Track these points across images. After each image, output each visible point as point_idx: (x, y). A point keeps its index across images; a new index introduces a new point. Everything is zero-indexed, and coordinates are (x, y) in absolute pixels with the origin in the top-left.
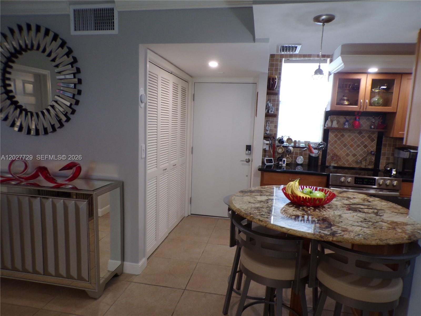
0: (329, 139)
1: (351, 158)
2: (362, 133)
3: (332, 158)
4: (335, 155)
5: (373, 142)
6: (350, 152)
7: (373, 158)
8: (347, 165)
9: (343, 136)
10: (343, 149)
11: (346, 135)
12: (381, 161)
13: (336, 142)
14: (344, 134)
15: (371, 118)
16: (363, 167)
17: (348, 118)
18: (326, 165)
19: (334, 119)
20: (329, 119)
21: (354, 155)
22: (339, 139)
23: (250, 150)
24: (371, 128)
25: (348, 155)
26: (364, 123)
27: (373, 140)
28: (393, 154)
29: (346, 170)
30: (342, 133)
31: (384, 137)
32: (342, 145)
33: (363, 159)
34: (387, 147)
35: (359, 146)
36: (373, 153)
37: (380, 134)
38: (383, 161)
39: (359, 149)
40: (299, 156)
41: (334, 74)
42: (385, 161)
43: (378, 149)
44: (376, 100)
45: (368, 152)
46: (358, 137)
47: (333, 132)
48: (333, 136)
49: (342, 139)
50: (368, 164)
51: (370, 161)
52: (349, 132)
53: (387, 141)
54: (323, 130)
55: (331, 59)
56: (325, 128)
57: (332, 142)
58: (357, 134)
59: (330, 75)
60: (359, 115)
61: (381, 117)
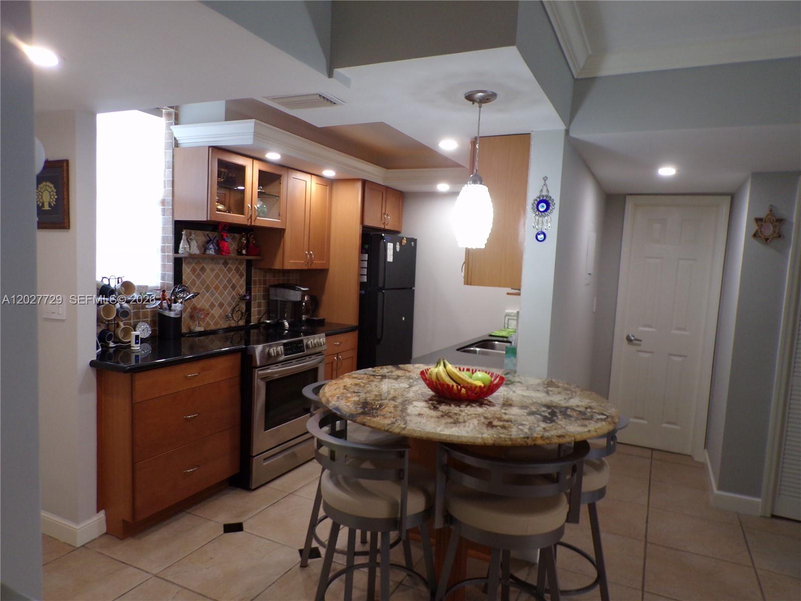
0: (183, 277)
1: (217, 312)
2: (227, 264)
3: (192, 317)
4: (194, 308)
5: (241, 278)
6: (215, 299)
7: (243, 306)
8: (213, 327)
9: (203, 270)
10: (205, 295)
11: (208, 268)
12: (252, 310)
13: (193, 283)
14: (204, 265)
16: (233, 324)
17: (212, 235)
18: (183, 332)
20: (183, 236)
21: (221, 305)
22: (198, 276)
24: (240, 253)
25: (212, 306)
26: (231, 244)
27: (241, 276)
28: (267, 296)
29: (211, 336)
30: (202, 266)
31: (253, 268)
32: (203, 289)
33: (233, 310)
34: (258, 286)
35: (225, 287)
36: (248, 297)
37: (249, 264)
38: (254, 310)
39: (226, 293)
40: (139, 322)
41: (209, 147)
42: (257, 309)
43: (249, 290)
44: (258, 206)
45: (237, 297)
46: (224, 270)
47: (189, 263)
48: (189, 270)
49: (203, 276)
50: (239, 318)
51: (241, 312)
52: (213, 261)
53: (256, 276)
54: (172, 259)
55: (176, 111)
56: (177, 256)
57: (189, 283)
58: (223, 266)
59: (177, 144)
60: (226, 230)
61: (252, 234)
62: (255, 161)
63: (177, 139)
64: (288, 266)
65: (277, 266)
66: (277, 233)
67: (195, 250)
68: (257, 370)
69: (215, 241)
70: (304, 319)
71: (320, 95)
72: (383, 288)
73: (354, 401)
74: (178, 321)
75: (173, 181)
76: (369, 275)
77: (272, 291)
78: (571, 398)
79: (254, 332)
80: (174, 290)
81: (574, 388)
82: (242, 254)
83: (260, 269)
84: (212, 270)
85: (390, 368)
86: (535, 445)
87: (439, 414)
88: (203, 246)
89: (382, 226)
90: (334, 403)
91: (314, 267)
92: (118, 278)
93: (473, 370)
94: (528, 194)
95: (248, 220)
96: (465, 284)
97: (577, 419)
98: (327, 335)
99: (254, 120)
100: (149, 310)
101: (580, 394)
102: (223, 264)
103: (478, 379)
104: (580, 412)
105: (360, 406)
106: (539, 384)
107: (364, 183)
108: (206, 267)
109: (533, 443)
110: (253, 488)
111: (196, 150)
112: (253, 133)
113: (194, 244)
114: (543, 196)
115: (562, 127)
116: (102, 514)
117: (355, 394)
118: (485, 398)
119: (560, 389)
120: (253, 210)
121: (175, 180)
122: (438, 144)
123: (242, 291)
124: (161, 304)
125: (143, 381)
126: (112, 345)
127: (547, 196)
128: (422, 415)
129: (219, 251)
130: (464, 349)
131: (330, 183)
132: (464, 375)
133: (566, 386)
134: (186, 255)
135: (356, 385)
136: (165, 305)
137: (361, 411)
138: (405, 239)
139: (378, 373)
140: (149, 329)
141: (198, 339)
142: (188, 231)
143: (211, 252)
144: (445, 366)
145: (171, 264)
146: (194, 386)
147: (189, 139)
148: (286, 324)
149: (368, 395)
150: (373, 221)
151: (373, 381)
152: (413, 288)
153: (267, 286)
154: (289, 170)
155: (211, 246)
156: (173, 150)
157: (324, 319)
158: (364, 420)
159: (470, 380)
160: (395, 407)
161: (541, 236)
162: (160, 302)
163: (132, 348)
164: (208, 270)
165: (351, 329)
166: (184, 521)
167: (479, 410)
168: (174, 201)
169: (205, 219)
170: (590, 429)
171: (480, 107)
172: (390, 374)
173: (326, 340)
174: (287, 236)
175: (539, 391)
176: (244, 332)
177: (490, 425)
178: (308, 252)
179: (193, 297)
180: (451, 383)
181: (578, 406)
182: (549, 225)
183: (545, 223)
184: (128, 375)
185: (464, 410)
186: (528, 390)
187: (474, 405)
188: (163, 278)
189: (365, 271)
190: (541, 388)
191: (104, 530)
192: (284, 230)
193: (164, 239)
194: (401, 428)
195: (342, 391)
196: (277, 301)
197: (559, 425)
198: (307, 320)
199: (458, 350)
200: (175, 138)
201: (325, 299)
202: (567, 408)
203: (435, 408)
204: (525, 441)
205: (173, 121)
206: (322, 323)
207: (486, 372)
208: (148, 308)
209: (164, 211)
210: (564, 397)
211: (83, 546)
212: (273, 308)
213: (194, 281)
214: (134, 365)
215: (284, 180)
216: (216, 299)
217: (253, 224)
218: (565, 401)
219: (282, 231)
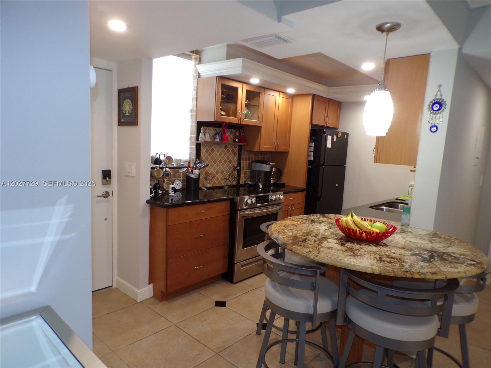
0: (201, 154)
1: (220, 176)
2: (227, 147)
3: (206, 178)
4: (207, 173)
5: (235, 156)
7: (236, 173)
8: (217, 185)
9: (213, 150)
10: (213, 165)
13: (207, 158)
14: (213, 148)
15: (233, 131)
16: (230, 184)
17: (218, 130)
18: (200, 187)
19: (206, 131)
20: (202, 131)
21: (222, 172)
22: (210, 154)
23: (110, 178)
24: (235, 141)
25: (217, 172)
26: (230, 135)
27: (235, 155)
28: (250, 168)
29: (216, 190)
31: (242, 150)
32: (212, 162)
33: (229, 175)
34: (245, 161)
35: (225, 161)
36: (238, 168)
37: (240, 148)
38: (242, 176)
39: (225, 165)
40: (176, 179)
41: (217, 77)
42: (244, 175)
43: (239, 164)
44: (246, 112)
45: (232, 168)
46: (225, 151)
47: (205, 146)
48: (204, 151)
49: (213, 154)
50: (233, 181)
51: (234, 177)
52: (218, 146)
53: (244, 155)
54: (195, 144)
55: (200, 56)
56: (198, 142)
57: (204, 158)
58: (224, 149)
59: (199, 76)
60: (226, 127)
61: (242, 130)
62: (244, 84)
63: (200, 73)
64: (262, 150)
65: (256, 149)
66: (257, 129)
67: (208, 139)
68: (239, 211)
69: (220, 134)
70: (272, 182)
71: (276, 36)
72: (323, 165)
73: (289, 235)
74: (197, 180)
75: (197, 98)
76: (314, 156)
77: (253, 165)
78: (449, 247)
79: (242, 189)
80: (195, 162)
81: (454, 240)
82: (236, 142)
83: (247, 151)
84: (218, 151)
85: (319, 216)
86: (412, 277)
87: (344, 248)
88: (213, 137)
89: (325, 125)
90: (275, 235)
91: (279, 150)
92: (165, 154)
93: (374, 221)
94: (425, 98)
95: (239, 121)
96: (374, 162)
97: (451, 262)
98: (284, 193)
99: (242, 58)
100: (181, 173)
101: (458, 245)
102: (224, 147)
103: (377, 228)
104: (455, 257)
105: (291, 239)
106: (426, 234)
107: (314, 97)
108: (214, 149)
109: (411, 276)
110: (235, 282)
111: (209, 79)
112: (241, 67)
113: (207, 135)
114: (437, 99)
115: (455, 46)
116: (151, 285)
117: (291, 231)
118: (381, 241)
119: (441, 240)
120: (242, 114)
121: (198, 97)
122: (361, 66)
123: (236, 164)
124: (187, 170)
125: (173, 213)
126: (160, 192)
127: (440, 99)
128: (331, 248)
129: (223, 139)
130: (375, 207)
131: (292, 97)
132: (367, 225)
133: (447, 237)
134: (203, 141)
135: (293, 225)
136: (190, 170)
137: (290, 242)
138: (340, 133)
139: (310, 218)
140: (181, 184)
141: (209, 191)
142: (205, 127)
143: (217, 140)
144: (352, 216)
145: (194, 147)
146: (202, 218)
147: (207, 72)
148: (261, 185)
149: (299, 232)
150: (318, 121)
151: (305, 223)
152: (345, 166)
153: (251, 161)
154: (265, 90)
155: (218, 137)
156: (197, 80)
157: (285, 183)
158: (293, 248)
159: (370, 228)
160: (315, 241)
161: (434, 128)
162: (187, 168)
163: (170, 194)
164: (216, 151)
165: (302, 190)
166: (194, 296)
167: (375, 249)
168: (197, 110)
169: (213, 120)
170: (460, 271)
171: (387, 35)
172: (318, 219)
173: (284, 196)
174: (263, 130)
175: (424, 239)
176: (236, 188)
177: (381, 260)
178: (276, 141)
179: (205, 166)
180: (355, 228)
181: (454, 253)
182: (441, 120)
183: (438, 119)
184: (165, 209)
185: (363, 248)
186: (416, 238)
187: (371, 245)
188: (190, 155)
189: (312, 154)
190: (426, 238)
191: (152, 295)
192: (261, 127)
193: (192, 133)
194: (315, 255)
195: (283, 228)
196: (256, 171)
197: (435, 265)
198: (274, 183)
199: (370, 207)
200: (199, 73)
201: (286, 170)
202: (444, 253)
203: (343, 244)
204: (405, 274)
205: (198, 62)
206: (283, 185)
207: (384, 223)
208: (181, 172)
209: (192, 115)
210: (444, 245)
211: (141, 302)
212: (254, 175)
213: (207, 157)
214: (170, 204)
215: (262, 96)
216: (220, 168)
217: (241, 123)
218: (444, 249)
219: (259, 128)
